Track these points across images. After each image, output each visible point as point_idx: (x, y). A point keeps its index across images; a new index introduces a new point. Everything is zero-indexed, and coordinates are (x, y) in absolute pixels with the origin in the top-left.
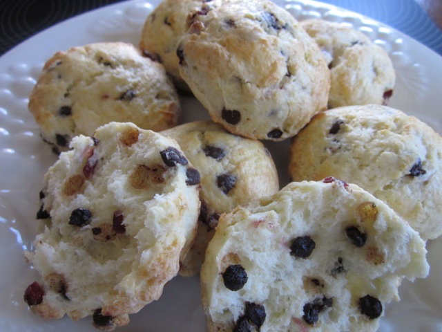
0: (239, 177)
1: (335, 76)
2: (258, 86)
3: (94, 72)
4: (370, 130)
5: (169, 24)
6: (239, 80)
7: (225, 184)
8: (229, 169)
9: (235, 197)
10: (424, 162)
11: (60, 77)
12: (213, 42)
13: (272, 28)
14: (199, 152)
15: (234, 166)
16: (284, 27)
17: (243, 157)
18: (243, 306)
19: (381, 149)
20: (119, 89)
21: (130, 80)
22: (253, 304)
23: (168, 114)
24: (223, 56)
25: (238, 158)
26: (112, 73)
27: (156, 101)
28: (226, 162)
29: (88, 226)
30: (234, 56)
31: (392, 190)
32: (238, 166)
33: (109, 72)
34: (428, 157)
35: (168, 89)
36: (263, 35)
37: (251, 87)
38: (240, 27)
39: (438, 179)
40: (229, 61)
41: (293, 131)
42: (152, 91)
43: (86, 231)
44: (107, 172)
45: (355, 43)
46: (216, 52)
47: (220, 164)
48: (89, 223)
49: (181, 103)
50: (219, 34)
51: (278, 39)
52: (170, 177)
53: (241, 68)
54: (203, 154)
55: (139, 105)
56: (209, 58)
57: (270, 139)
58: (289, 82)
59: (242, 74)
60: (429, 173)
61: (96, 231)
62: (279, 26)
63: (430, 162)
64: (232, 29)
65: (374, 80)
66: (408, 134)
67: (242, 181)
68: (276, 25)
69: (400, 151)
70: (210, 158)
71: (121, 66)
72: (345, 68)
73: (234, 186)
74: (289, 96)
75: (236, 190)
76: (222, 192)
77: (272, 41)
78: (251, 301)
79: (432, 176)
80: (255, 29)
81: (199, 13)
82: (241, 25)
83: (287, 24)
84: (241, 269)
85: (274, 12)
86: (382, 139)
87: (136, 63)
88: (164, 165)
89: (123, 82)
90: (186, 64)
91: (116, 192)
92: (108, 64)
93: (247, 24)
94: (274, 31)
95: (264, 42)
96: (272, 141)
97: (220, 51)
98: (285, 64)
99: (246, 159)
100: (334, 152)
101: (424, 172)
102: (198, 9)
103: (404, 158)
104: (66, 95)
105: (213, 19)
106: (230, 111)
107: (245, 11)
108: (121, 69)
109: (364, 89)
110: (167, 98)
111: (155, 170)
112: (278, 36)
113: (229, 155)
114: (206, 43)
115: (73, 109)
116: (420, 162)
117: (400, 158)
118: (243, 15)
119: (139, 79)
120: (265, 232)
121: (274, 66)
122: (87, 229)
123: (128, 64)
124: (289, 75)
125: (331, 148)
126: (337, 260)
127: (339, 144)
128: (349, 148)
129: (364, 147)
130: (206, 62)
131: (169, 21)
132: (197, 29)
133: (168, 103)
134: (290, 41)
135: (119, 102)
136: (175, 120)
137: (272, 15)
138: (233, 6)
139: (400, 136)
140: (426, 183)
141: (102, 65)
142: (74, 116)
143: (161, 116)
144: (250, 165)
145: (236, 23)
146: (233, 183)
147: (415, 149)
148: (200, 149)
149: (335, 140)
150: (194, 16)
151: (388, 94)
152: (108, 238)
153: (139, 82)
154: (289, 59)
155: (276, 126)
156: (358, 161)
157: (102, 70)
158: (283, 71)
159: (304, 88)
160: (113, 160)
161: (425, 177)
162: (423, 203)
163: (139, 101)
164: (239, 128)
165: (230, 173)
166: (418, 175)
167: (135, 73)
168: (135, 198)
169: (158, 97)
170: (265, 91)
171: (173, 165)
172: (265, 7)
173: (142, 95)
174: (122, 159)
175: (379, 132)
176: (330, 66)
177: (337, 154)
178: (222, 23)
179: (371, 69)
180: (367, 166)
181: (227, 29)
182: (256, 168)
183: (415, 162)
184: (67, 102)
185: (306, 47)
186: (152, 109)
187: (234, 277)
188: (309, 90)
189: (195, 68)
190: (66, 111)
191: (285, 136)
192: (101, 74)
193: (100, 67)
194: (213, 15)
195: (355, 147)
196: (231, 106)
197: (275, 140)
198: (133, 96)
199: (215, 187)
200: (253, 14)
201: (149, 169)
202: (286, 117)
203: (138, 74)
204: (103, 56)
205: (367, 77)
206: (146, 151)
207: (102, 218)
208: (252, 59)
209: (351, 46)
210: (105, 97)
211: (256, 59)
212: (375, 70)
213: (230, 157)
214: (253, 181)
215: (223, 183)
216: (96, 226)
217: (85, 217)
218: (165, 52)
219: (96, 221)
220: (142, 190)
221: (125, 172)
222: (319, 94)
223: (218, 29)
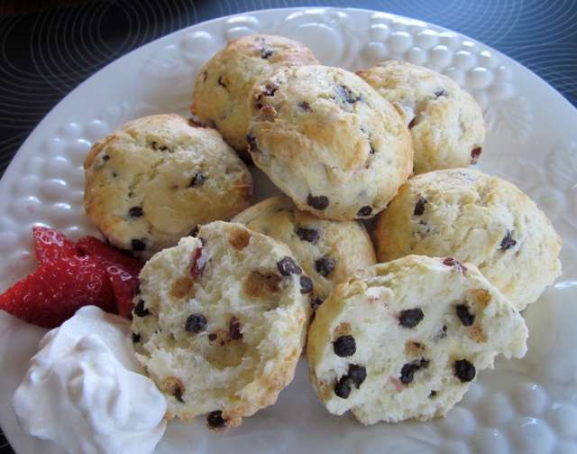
0: (336, 259)
1: (418, 136)
2: (344, 170)
3: (153, 162)
4: (456, 207)
5: (224, 86)
6: (327, 170)
7: (324, 268)
8: (326, 252)
9: (335, 279)
10: (513, 232)
11: (115, 175)
12: (290, 129)
13: (347, 103)
14: (293, 236)
15: (330, 248)
16: (358, 99)
17: (338, 236)
18: (347, 368)
19: (469, 227)
20: (188, 175)
21: (194, 161)
22: (357, 366)
23: (243, 189)
24: (304, 144)
25: (333, 239)
26: (174, 159)
27: (227, 178)
28: (322, 244)
29: (204, 333)
30: (316, 144)
31: (486, 268)
32: (335, 249)
33: (170, 159)
34: (515, 224)
35: (233, 159)
36: (342, 115)
37: (338, 172)
38: (316, 111)
39: (528, 247)
40: (311, 149)
41: (383, 206)
42: (220, 167)
43: (202, 339)
45: (439, 94)
46: (296, 141)
47: (316, 247)
48: (204, 330)
49: (251, 172)
50: (295, 120)
51: (356, 115)
52: (285, 287)
53: (325, 155)
54: (297, 239)
55: (213, 188)
56: (289, 148)
57: (361, 217)
58: (374, 160)
59: (326, 160)
60: (519, 243)
61: (212, 337)
62: (354, 98)
63: (519, 231)
64: (308, 113)
65: (460, 138)
66: (493, 204)
67: (340, 264)
68: (352, 99)
69: (489, 226)
70: (305, 242)
71: (180, 148)
72: (429, 126)
73: (333, 269)
74: (376, 174)
75: (336, 273)
76: (322, 277)
77: (351, 120)
78: (355, 364)
79: (522, 244)
80: (332, 109)
81: (266, 94)
82: (316, 107)
83: (361, 94)
85: (345, 83)
86: (469, 215)
87: (193, 139)
88: (280, 275)
89: (188, 166)
90: (260, 152)
91: (231, 300)
92: (164, 148)
93: (322, 105)
94: (350, 106)
95: (343, 123)
96: (362, 219)
97: (301, 140)
98: (368, 142)
99: (341, 239)
100: (423, 236)
101: (514, 243)
102: (263, 88)
103: (493, 233)
104: (130, 195)
105: (284, 102)
106: (317, 198)
107: (317, 90)
108: (180, 152)
109: (450, 150)
110: (237, 170)
111: (269, 277)
112: (354, 111)
113: (323, 237)
114: (282, 131)
115: (144, 209)
116: (508, 234)
117: (489, 234)
118: (316, 95)
119: (203, 156)
121: (358, 146)
122: (203, 336)
123: (185, 142)
124: (373, 151)
125: (419, 233)
126: (441, 328)
127: (427, 227)
128: (438, 230)
129: (453, 226)
130: (287, 153)
131: (222, 82)
132: (268, 115)
133: (239, 175)
134: (368, 114)
135: (191, 189)
136: (251, 193)
137: (344, 87)
138: (302, 82)
139: (486, 208)
140: (517, 253)
141: (159, 151)
142: (148, 218)
143: (237, 192)
144: (346, 245)
145: (311, 106)
146: (332, 266)
147: (502, 220)
148: (293, 233)
149: (422, 223)
150: (260, 97)
151: (476, 152)
152: (223, 343)
153: (204, 161)
154: (370, 135)
155: (366, 205)
156: (448, 243)
157: (161, 157)
158: (367, 149)
159: (389, 162)
161: (516, 248)
162: (518, 275)
163: (211, 183)
164: (327, 212)
165: (327, 255)
166: (508, 247)
167: (196, 151)
168: (251, 306)
169: (227, 172)
170: (351, 173)
171: (289, 275)
172: (335, 79)
173: (212, 175)
175: (464, 207)
176: (412, 125)
177: (427, 238)
178: (295, 107)
179: (457, 124)
180: (459, 246)
181: (301, 113)
182: (352, 247)
183: (504, 235)
184: (135, 202)
185: (384, 116)
186: (226, 188)
187: (344, 345)
188: (394, 163)
189: (273, 156)
190: (136, 212)
191: (375, 212)
192: (162, 161)
193: (159, 155)
194: (282, 97)
195: (444, 228)
196: (317, 193)
197: (365, 218)
198: (204, 178)
199: (314, 272)
200: (326, 92)
201: (263, 276)
202: (375, 195)
203: (199, 150)
204: (156, 140)
205: (453, 133)
207: (217, 324)
208: (335, 143)
209: (435, 99)
210: (175, 187)
211: (338, 143)
212: (462, 126)
213: (325, 239)
214: (351, 261)
215: (322, 268)
216: (213, 332)
217: (201, 324)
218: (221, 118)
219: (211, 327)
220: (257, 298)
221: (238, 278)
222: (405, 165)
223: (292, 114)
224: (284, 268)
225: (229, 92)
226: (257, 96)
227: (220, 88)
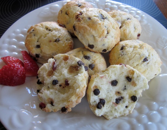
0: (95, 64)
1: (122, 31)
2: (99, 38)
3: (46, 33)
4: (132, 48)
5: (67, 14)
6: (94, 37)
8: (92, 62)
9: (94, 70)
10: (148, 57)
12: (85, 25)
13: (102, 19)
15: (93, 62)
16: (106, 18)
17: (96, 58)
18: (99, 100)
19: (135, 54)
20: (55, 39)
21: (57, 35)
23: (70, 45)
24: (88, 29)
25: (94, 59)
26: (52, 33)
27: (66, 41)
28: (91, 60)
30: (91, 29)
31: (138, 66)
32: (95, 61)
33: (51, 33)
34: (149, 56)
35: (69, 37)
36: (100, 22)
37: (97, 38)
38: (92, 20)
39: (151, 62)
40: (90, 31)
41: (110, 50)
42: (65, 38)
44: (61, 69)
45: (128, 19)
46: (86, 28)
47: (89, 61)
50: (86, 22)
51: (104, 22)
52: (80, 69)
53: (94, 32)
55: (61, 43)
56: (84, 30)
57: (103, 52)
58: (108, 36)
59: (94, 34)
60: (149, 60)
62: (104, 18)
63: (150, 57)
64: (90, 20)
65: (134, 31)
66: (143, 49)
67: (96, 66)
68: (103, 18)
69: (141, 54)
70: (86, 60)
71: (54, 31)
72: (125, 28)
73: (94, 67)
74: (108, 40)
75: (95, 69)
76: (91, 69)
77: (102, 24)
78: (101, 98)
79: (150, 61)
80: (97, 20)
81: (79, 14)
82: (93, 19)
83: (106, 17)
84: (98, 90)
85: (102, 13)
86: (136, 51)
87: (59, 29)
89: (55, 36)
90: (76, 31)
92: (50, 30)
93: (94, 19)
94: (103, 20)
95: (100, 24)
97: (87, 28)
98: (107, 30)
99: (97, 59)
101: (148, 60)
102: (79, 13)
103: (142, 56)
105: (84, 17)
106: (91, 45)
107: (94, 14)
108: (54, 32)
109: (131, 34)
110: (70, 40)
111: (75, 67)
112: (104, 21)
113: (91, 58)
114: (82, 25)
116: (146, 57)
117: (140, 57)
118: (93, 16)
119: (60, 34)
120: (104, 79)
121: (103, 31)
123: (56, 29)
124: (108, 33)
125: (121, 55)
126: (124, 86)
127: (123, 53)
128: (126, 54)
129: (131, 54)
130: (83, 31)
131: (67, 13)
132: (79, 20)
133: (70, 42)
134: (108, 23)
135: (55, 43)
136: (72, 47)
138: (90, 12)
139: (141, 50)
140: (148, 63)
141: (48, 31)
142: (41, 48)
143: (68, 46)
144: (98, 61)
145: (91, 18)
146: (94, 66)
147: (145, 54)
148: (83, 57)
150: (78, 15)
151: (139, 35)
153: (60, 35)
154: (107, 29)
155: (105, 49)
156: (129, 58)
157: (48, 32)
158: (106, 32)
159: (112, 37)
160: (62, 65)
161: (148, 62)
162: (147, 69)
163: (61, 42)
164: (94, 49)
165: (92, 63)
166: (146, 61)
167: (59, 33)
169: (66, 40)
170: (101, 39)
172: (99, 12)
173: (62, 40)
174: (64, 65)
175: (135, 49)
176: (120, 28)
177: (123, 56)
179: (133, 27)
180: (131, 59)
181: (88, 20)
182: (100, 62)
183: (145, 57)
184: (38, 44)
185: (112, 24)
186: (65, 44)
187: (96, 92)
188: (114, 37)
189: (79, 32)
191: (107, 51)
192: (48, 34)
193: (47, 32)
194: (84, 16)
195: (128, 54)
196: (91, 44)
197: (104, 52)
198: (59, 40)
199: (89, 68)
200: (96, 15)
201: (73, 67)
202: (107, 46)
203: (60, 33)
204: (48, 27)
205: (132, 30)
206: (72, 62)
208: (97, 29)
209: (127, 20)
210: (50, 41)
211: (98, 30)
212: (135, 28)
213: (92, 59)
214: (99, 66)
215: (91, 67)
218: (67, 24)
221: (66, 68)
222: (117, 38)
223: (86, 21)
224: (79, 63)
225: (69, 16)
226: (77, 15)
227: (66, 15)
